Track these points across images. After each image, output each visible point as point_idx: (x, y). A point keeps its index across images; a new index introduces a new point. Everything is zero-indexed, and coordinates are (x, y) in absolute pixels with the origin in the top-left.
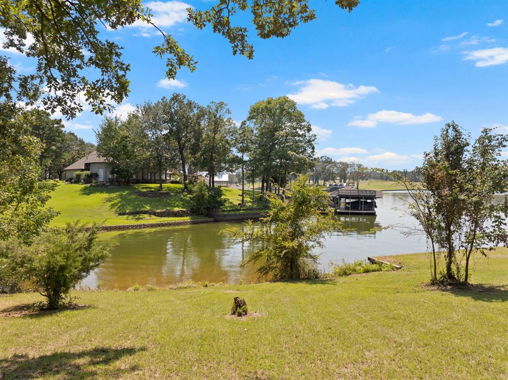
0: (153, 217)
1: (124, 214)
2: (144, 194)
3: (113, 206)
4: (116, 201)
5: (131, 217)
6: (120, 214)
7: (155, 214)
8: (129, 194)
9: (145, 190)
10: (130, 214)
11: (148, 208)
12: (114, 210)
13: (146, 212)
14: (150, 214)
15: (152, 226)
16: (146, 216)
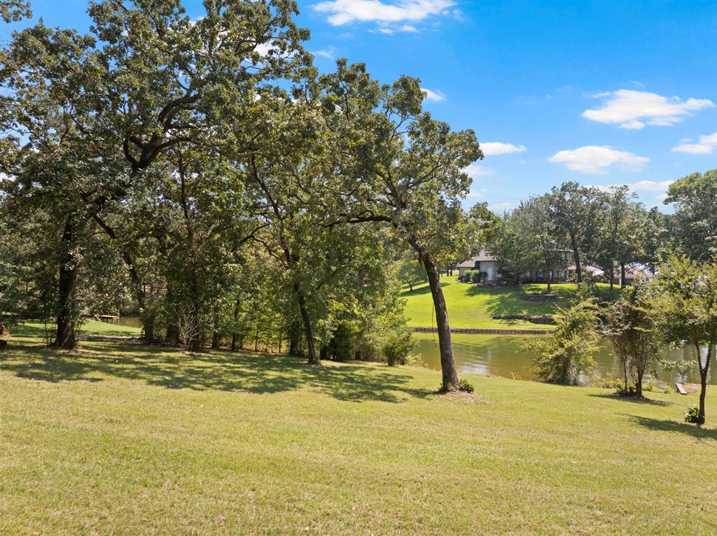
0: (528, 323)
1: (499, 318)
2: (527, 297)
3: (490, 309)
4: (494, 304)
5: (504, 321)
6: (495, 318)
7: (530, 320)
8: (511, 297)
9: (531, 292)
10: (505, 318)
11: (525, 313)
12: (490, 313)
13: (521, 318)
14: (525, 319)
15: (524, 332)
16: (521, 322)
